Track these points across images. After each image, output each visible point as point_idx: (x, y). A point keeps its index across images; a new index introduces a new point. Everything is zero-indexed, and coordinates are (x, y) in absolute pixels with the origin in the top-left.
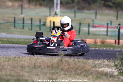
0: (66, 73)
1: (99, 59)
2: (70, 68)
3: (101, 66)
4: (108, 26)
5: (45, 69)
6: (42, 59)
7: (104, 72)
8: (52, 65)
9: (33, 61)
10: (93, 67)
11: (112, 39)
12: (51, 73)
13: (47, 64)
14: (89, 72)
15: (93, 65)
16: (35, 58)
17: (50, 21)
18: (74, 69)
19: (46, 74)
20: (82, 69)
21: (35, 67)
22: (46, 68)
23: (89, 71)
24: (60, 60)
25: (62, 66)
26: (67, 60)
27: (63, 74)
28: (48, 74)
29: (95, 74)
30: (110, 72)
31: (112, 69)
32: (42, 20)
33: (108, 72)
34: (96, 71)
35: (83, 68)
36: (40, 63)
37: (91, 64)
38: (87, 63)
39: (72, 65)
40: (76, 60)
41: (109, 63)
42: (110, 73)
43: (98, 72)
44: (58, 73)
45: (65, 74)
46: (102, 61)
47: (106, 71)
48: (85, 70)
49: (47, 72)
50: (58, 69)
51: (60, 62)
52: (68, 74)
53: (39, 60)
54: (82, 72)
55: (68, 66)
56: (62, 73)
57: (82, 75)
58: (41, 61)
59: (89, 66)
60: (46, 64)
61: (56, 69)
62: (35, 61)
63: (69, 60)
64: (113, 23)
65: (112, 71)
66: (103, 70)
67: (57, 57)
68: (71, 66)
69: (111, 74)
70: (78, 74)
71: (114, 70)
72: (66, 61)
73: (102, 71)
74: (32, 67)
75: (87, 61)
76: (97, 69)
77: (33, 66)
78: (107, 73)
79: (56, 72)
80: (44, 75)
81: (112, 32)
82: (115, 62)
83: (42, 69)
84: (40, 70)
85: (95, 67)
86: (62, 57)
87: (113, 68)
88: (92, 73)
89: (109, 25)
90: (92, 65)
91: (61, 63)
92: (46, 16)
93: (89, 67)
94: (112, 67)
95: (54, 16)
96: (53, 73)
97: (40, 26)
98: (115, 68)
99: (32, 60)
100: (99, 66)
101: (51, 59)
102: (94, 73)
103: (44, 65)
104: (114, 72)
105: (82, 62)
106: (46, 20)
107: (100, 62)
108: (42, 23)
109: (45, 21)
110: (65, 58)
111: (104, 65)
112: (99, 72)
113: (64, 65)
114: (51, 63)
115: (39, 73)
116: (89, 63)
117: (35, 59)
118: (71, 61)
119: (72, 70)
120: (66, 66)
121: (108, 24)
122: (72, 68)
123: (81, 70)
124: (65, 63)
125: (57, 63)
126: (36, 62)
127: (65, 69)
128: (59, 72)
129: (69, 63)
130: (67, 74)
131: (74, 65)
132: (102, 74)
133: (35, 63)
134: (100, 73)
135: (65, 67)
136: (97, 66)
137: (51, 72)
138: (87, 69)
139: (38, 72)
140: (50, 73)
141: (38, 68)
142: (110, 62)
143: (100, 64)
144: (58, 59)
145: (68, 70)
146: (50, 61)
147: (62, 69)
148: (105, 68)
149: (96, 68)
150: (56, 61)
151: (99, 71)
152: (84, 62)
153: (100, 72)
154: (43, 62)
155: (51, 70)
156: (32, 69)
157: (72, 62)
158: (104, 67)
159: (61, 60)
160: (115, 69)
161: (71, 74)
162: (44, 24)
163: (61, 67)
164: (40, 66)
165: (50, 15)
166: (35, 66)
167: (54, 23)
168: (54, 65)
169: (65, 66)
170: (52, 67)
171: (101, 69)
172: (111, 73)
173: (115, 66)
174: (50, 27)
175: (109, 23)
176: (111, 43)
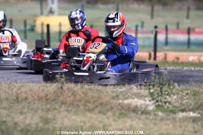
0: (70, 108)
1: (124, 84)
2: (76, 101)
3: (126, 96)
4: (137, 30)
5: (35, 103)
6: (29, 86)
7: (132, 106)
8: (47, 96)
9: (15, 89)
10: (114, 98)
11: (143, 52)
12: (45, 110)
13: (39, 94)
14: (107, 107)
15: (114, 95)
16: (18, 84)
17: (42, 24)
18: (83, 102)
19: (36, 112)
20: (95, 101)
21: (17, 100)
22: (37, 102)
23: (107, 104)
24: (59, 88)
25: (63, 98)
26: (71, 88)
27: (64, 111)
28: (40, 112)
29: (117, 109)
30: (141, 105)
31: (145, 101)
32: (28, 22)
33: (139, 106)
34: (119, 104)
35: (98, 100)
36: (26, 93)
37: (110, 93)
38: (104, 91)
39: (80, 95)
40: (86, 86)
41: (139, 91)
42: (141, 107)
43: (122, 106)
44: (55, 109)
45: (67, 111)
46: (128, 88)
47: (136, 104)
48: (101, 104)
49: (38, 108)
50: (56, 103)
51: (59, 92)
52: (74, 110)
53: (25, 89)
54: (97, 107)
55: (72, 98)
56: (63, 108)
57: (97, 110)
58: (28, 89)
59: (107, 96)
60: (37, 95)
61: (53, 103)
62: (18, 90)
63: (74, 88)
64: (145, 25)
65: (145, 104)
66: (130, 102)
67: (55, 83)
68: (78, 97)
69: (143, 109)
70: (90, 111)
71: (148, 102)
72: (69, 89)
73: (128, 104)
74: (13, 99)
75: (104, 88)
76: (121, 101)
77: (15, 98)
78: (137, 107)
79: (54, 107)
80: (33, 112)
81: (144, 39)
82: (150, 89)
83: (29, 103)
84: (26, 104)
85: (116, 98)
86: (63, 83)
87: (146, 99)
88: (112, 108)
89: (139, 28)
90: (112, 95)
91: (61, 92)
92: (36, 16)
93: (107, 99)
94: (145, 97)
95: (48, 15)
96: (48, 110)
97: (25, 32)
98: (150, 99)
99: (13, 89)
100: (123, 96)
101: (44, 86)
102: (115, 108)
103: (32, 97)
104: (148, 105)
105: (95, 91)
106: (35, 21)
107: (125, 89)
108: (28, 27)
109: (33, 24)
110: (68, 84)
111: (132, 94)
112: (124, 106)
113: (65, 96)
114: (45, 93)
115: (25, 110)
116: (107, 92)
117: (18, 86)
118: (78, 89)
119: (79, 103)
120: (70, 97)
121: (137, 26)
122: (80, 101)
123: (94, 103)
124: (68, 93)
125: (54, 92)
126: (19, 92)
127: (68, 102)
128: (58, 107)
129: (74, 91)
130: (71, 111)
131: (82, 95)
132: (129, 108)
133: (17, 94)
134: (126, 108)
135: (68, 99)
136: (121, 96)
137: (44, 107)
138: (103, 101)
139: (24, 108)
140: (43, 109)
141: (22, 101)
142: (141, 89)
143: (125, 93)
144: (56, 86)
145: (73, 104)
146: (43, 90)
147: (63, 103)
148: (134, 98)
149: (118, 99)
150: (53, 89)
151: (124, 104)
152: (99, 90)
153: (126, 106)
154: (30, 91)
155: (45, 104)
156: (14, 103)
157: (80, 91)
158: (131, 98)
159: (62, 88)
160: (150, 101)
161: (78, 111)
162: (33, 29)
163: (61, 98)
164: (26, 98)
165: (42, 14)
166: (17, 98)
167: (48, 26)
168: (49, 96)
169: (67, 97)
170: (47, 100)
171: (126, 102)
172: (143, 106)
173: (149, 96)
174: (42, 33)
175: (140, 24)
176: (142, 58)
